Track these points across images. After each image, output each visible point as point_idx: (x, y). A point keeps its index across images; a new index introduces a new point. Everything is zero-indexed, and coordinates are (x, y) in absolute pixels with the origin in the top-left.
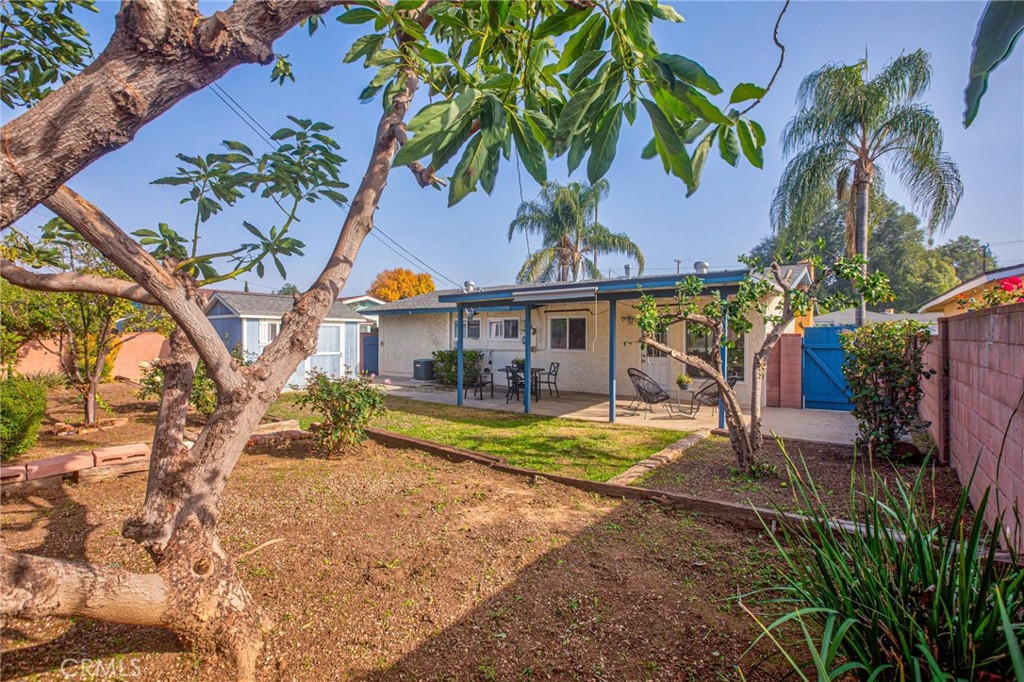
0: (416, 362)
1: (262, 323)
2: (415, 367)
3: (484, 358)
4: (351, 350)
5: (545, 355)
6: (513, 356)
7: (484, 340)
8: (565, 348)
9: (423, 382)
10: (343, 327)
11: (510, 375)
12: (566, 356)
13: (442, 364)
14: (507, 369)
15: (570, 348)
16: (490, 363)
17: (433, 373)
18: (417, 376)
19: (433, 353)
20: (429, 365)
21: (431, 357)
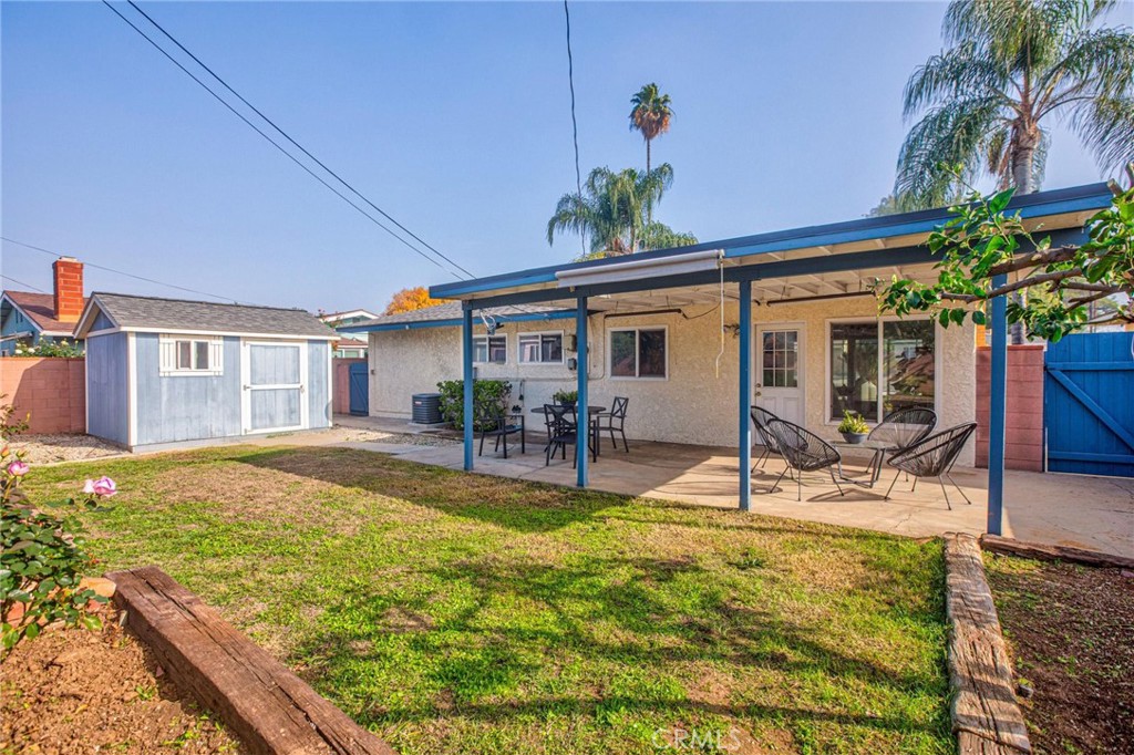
0: (415, 398)
1: (162, 340)
2: (414, 405)
3: (513, 390)
4: (319, 382)
5: (604, 387)
6: (557, 388)
7: (512, 365)
8: (634, 375)
9: (425, 427)
10: (304, 347)
11: (551, 418)
12: (635, 387)
13: (453, 401)
14: (546, 409)
15: (640, 375)
16: (521, 398)
17: (440, 413)
18: (416, 419)
19: (439, 385)
20: (435, 401)
21: (436, 391)
